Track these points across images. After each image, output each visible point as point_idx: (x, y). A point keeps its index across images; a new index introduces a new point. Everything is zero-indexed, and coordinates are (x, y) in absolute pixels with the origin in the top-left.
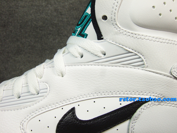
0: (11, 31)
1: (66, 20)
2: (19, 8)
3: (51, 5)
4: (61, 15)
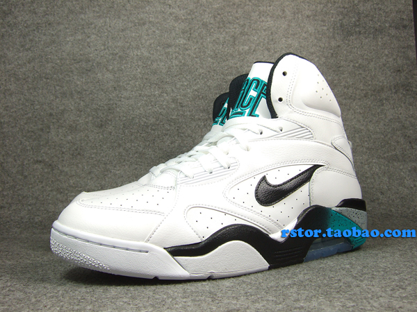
0: (110, 133)
1: (189, 113)
2: (123, 99)
3: (166, 93)
4: (182, 106)
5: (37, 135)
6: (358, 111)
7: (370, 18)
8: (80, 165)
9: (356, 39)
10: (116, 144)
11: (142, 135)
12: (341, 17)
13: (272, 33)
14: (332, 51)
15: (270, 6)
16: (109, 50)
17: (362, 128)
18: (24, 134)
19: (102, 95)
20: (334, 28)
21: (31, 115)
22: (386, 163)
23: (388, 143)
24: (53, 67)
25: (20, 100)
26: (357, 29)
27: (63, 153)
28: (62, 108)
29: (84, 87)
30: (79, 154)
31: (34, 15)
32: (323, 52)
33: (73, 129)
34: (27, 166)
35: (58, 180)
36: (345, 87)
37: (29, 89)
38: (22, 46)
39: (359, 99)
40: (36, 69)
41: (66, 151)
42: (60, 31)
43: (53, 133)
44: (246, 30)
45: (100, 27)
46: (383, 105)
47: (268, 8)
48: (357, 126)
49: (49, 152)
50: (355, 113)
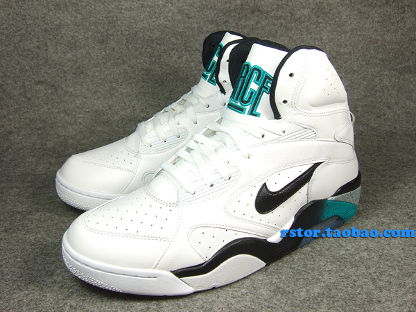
0: (113, 49)
2: (123, 11)
3: (171, 3)
5: (34, 53)
6: (377, 19)
8: (85, 85)
10: (120, 61)
11: (147, 50)
17: (379, 38)
19: (100, 6)
21: (24, 32)
22: (398, 75)
23: (403, 54)
27: (65, 72)
28: (57, 23)
30: (82, 73)
33: (73, 45)
34: (29, 87)
35: (63, 101)
39: (380, 6)
41: (68, 70)
43: (51, 50)
46: (404, 12)
48: (373, 36)
49: (50, 72)
50: (373, 22)
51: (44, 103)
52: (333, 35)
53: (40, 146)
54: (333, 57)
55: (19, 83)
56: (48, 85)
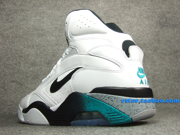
5: (13, 67)
6: (168, 61)
7: (171, 20)
9: (166, 29)
12: (159, 19)
13: (130, 24)
14: (156, 33)
15: (129, 11)
16: (53, 26)
17: (170, 68)
18: (6, 66)
19: (49, 47)
20: (157, 23)
21: (10, 56)
24: (24, 32)
25: (4, 47)
26: (166, 24)
27: (28, 77)
28: (28, 53)
29: (40, 43)
30: (36, 78)
31: (14, 5)
32: (153, 33)
33: (33, 64)
35: (25, 92)
36: (162, 50)
37: (10, 42)
38: (7, 20)
39: (168, 55)
40: (14, 32)
41: (29, 76)
42: (28, 14)
43: (22, 66)
44: (119, 21)
45: (49, 14)
47: (129, 12)
48: (168, 67)
49: (20, 76)
50: (167, 61)
51: (14, 93)
52: (151, 66)
53: (9, 114)
54: (153, 76)
55: (2, 81)
56: (17, 83)
